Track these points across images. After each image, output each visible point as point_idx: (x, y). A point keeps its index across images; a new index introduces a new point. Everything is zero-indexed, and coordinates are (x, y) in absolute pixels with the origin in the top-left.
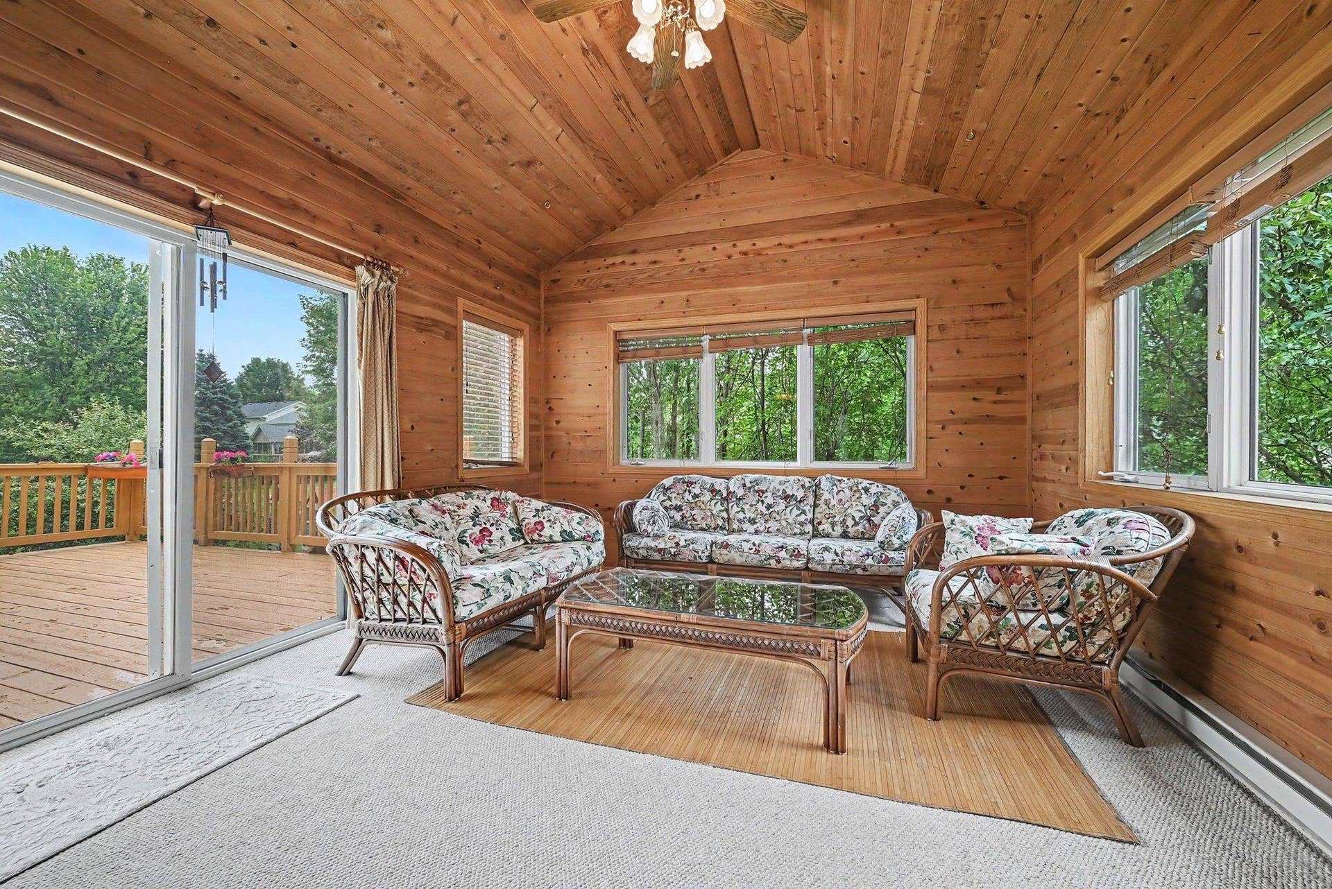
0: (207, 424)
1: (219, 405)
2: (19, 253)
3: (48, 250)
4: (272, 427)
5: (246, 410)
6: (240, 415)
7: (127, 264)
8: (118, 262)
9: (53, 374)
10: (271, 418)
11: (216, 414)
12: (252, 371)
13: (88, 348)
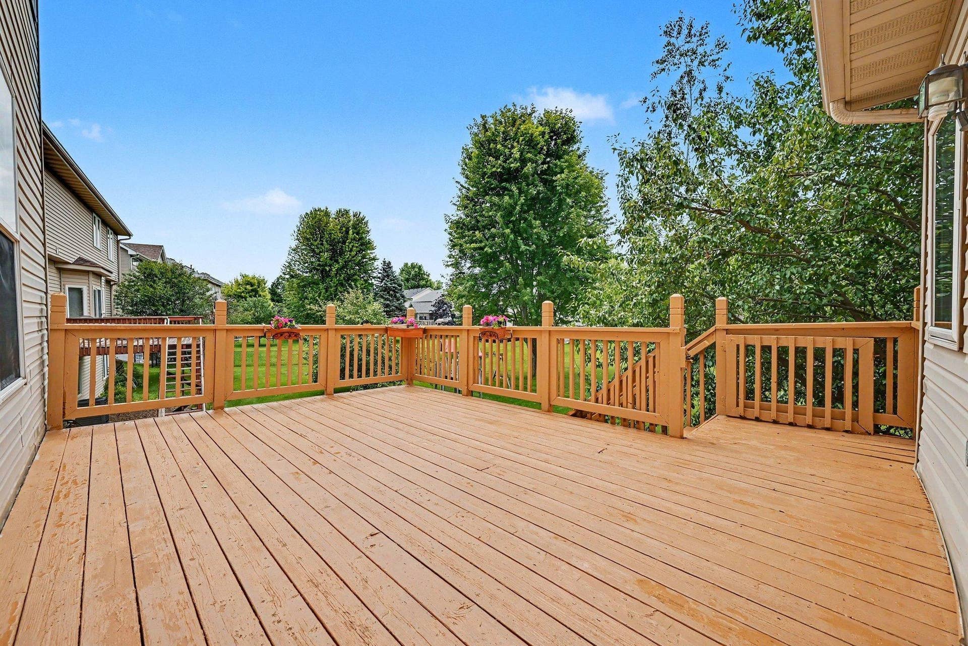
0: (388, 302)
1: (394, 291)
2: (309, 213)
3: (319, 210)
4: (419, 304)
5: (406, 293)
6: (403, 297)
7: (351, 214)
8: (347, 212)
9: (323, 277)
10: (415, 298)
11: (391, 295)
12: (403, 270)
13: (337, 261)
